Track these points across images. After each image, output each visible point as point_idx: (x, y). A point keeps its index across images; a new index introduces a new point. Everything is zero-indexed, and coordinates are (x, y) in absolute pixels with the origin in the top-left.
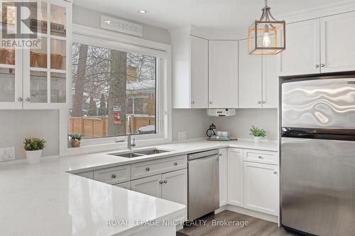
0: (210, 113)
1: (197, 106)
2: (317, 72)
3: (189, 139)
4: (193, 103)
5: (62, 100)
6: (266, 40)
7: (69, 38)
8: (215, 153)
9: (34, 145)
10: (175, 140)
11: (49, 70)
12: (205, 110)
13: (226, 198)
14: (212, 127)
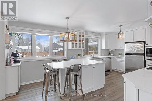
0: (109, 50)
1: (106, 49)
2: (133, 41)
3: (105, 55)
4: (106, 48)
5: (83, 48)
6: (120, 36)
7: (84, 37)
8: (110, 58)
9: (79, 55)
10: (102, 56)
11: (82, 43)
12: (108, 49)
13: (113, 68)
14: (110, 53)
